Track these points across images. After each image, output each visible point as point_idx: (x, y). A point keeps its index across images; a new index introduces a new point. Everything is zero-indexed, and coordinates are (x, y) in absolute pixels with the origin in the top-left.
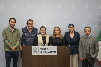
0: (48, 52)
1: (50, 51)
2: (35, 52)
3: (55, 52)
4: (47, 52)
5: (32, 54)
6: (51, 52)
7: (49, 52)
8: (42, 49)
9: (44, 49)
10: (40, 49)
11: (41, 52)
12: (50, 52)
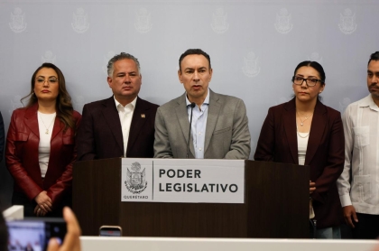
0: (199, 188)
1: (212, 185)
2: (138, 187)
3: (233, 188)
4: (193, 187)
5: (123, 200)
6: (215, 188)
7: (205, 188)
8: (171, 173)
9: (181, 174)
10: (162, 172)
11: (164, 187)
12: (209, 188)
